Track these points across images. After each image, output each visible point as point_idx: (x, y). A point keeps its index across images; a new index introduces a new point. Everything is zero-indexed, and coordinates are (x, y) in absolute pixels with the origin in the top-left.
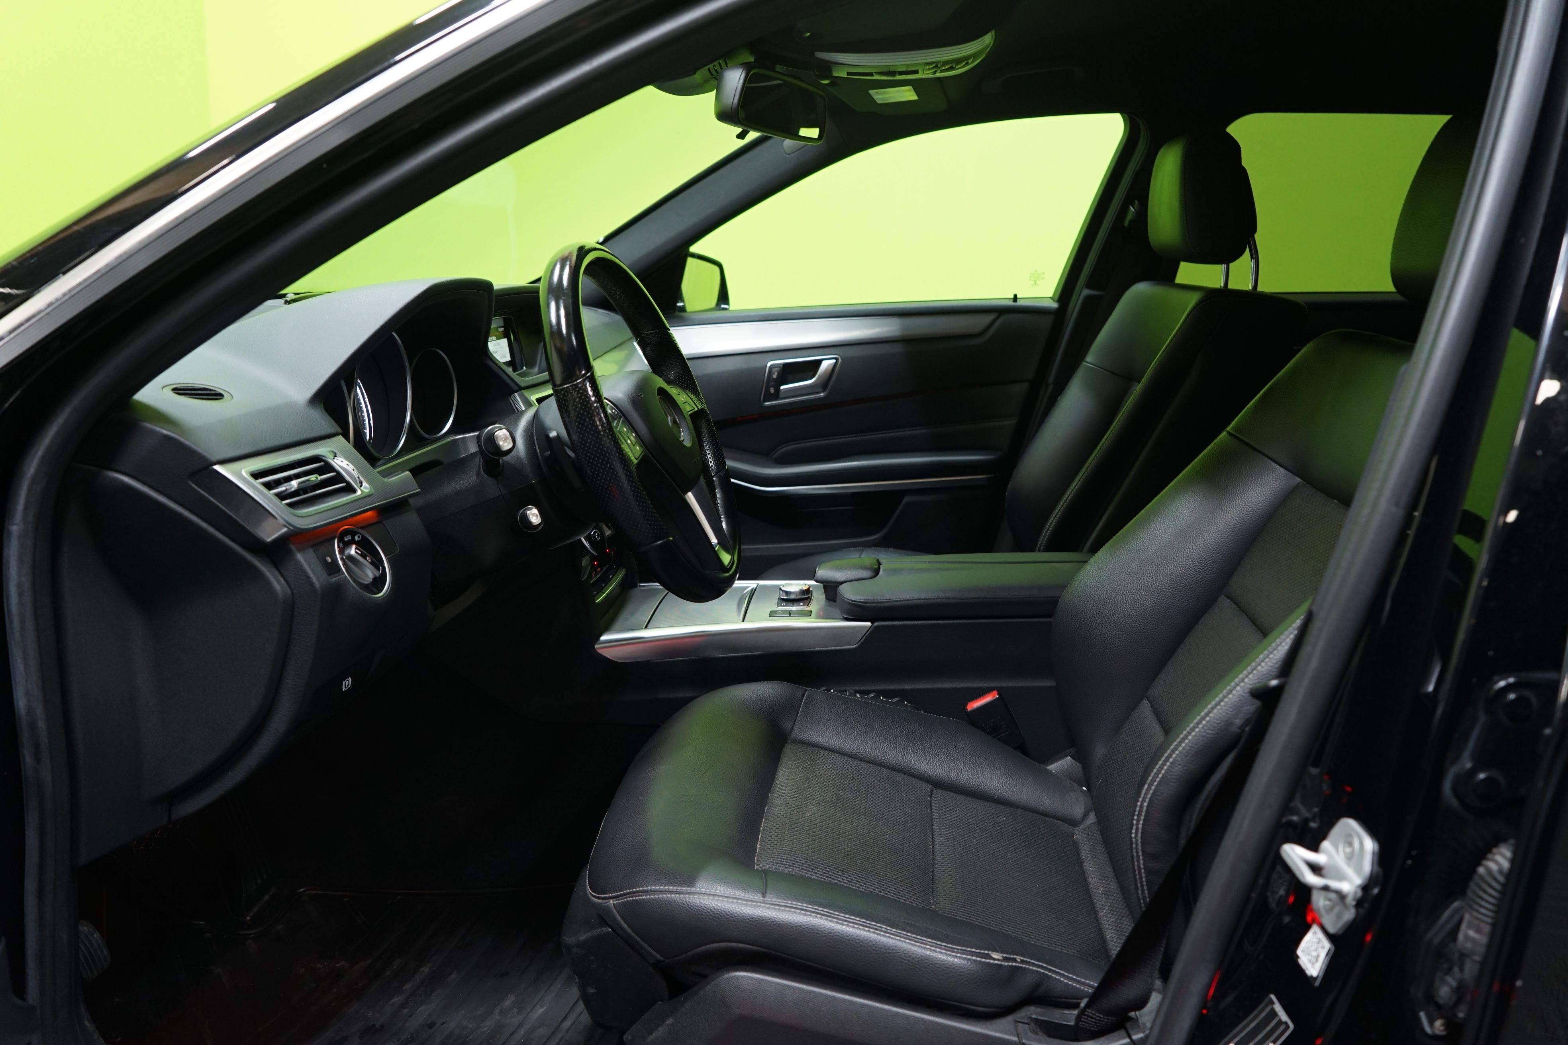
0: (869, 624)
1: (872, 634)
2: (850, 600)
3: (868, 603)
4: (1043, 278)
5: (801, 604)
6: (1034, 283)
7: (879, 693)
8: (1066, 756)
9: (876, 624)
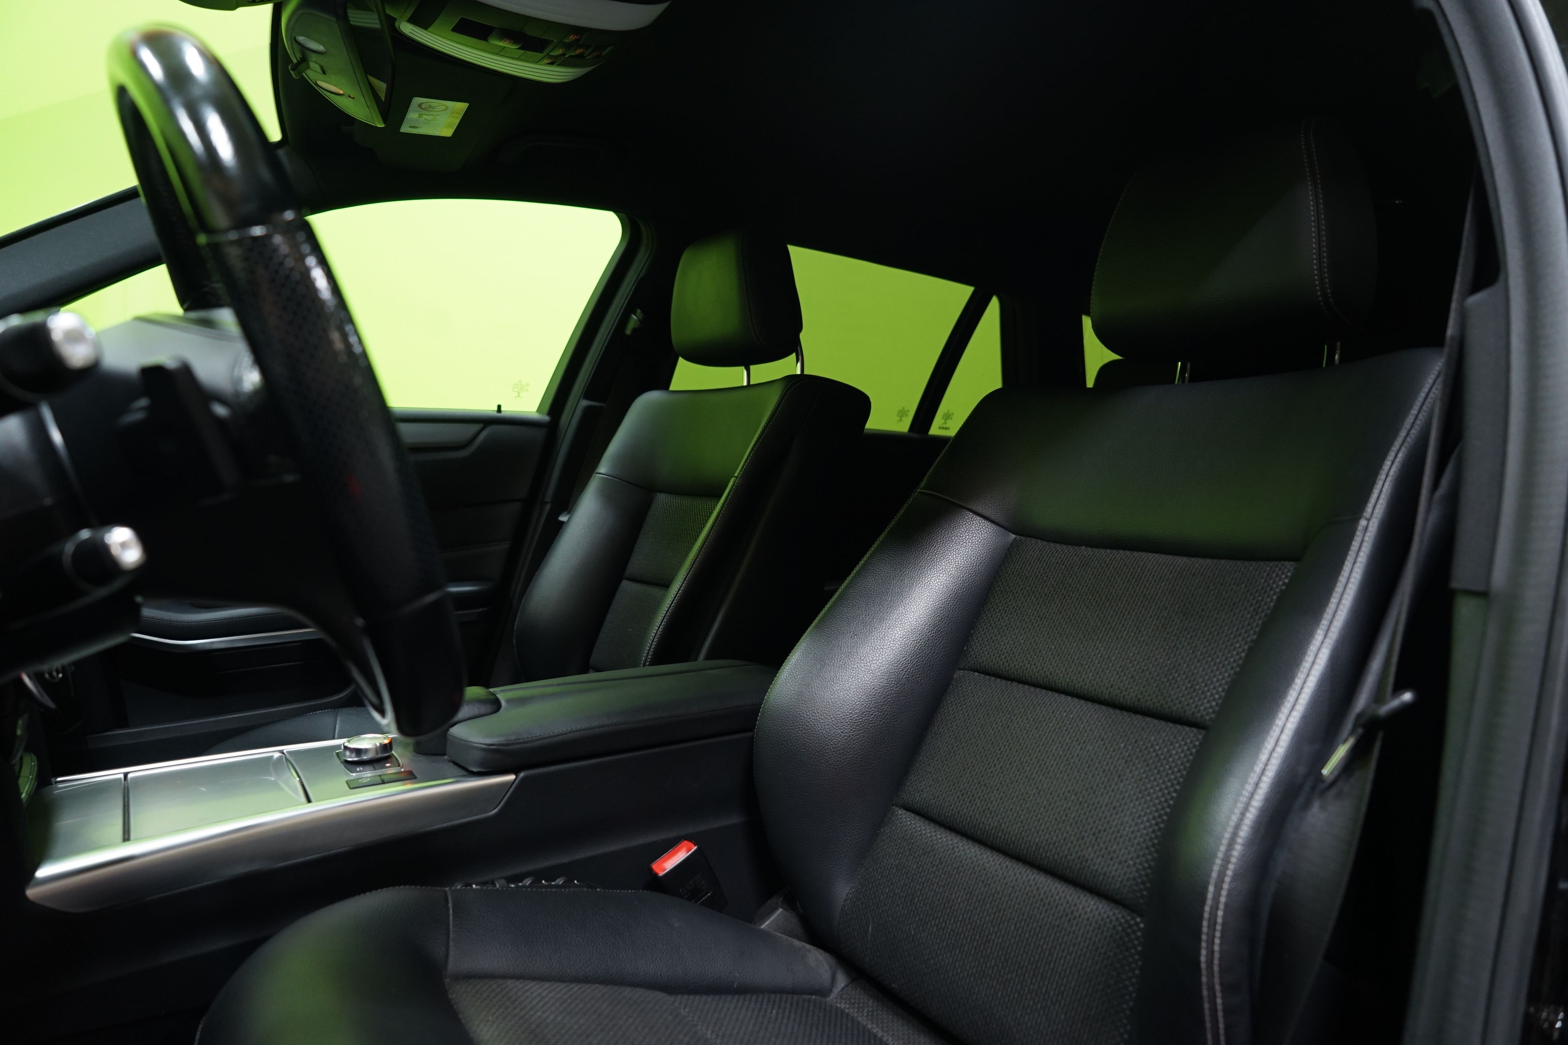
0: (512, 777)
1: (521, 788)
2: (484, 744)
3: (512, 744)
4: (527, 390)
5: (388, 765)
6: (518, 394)
7: (537, 875)
8: (776, 909)
9: (522, 775)
